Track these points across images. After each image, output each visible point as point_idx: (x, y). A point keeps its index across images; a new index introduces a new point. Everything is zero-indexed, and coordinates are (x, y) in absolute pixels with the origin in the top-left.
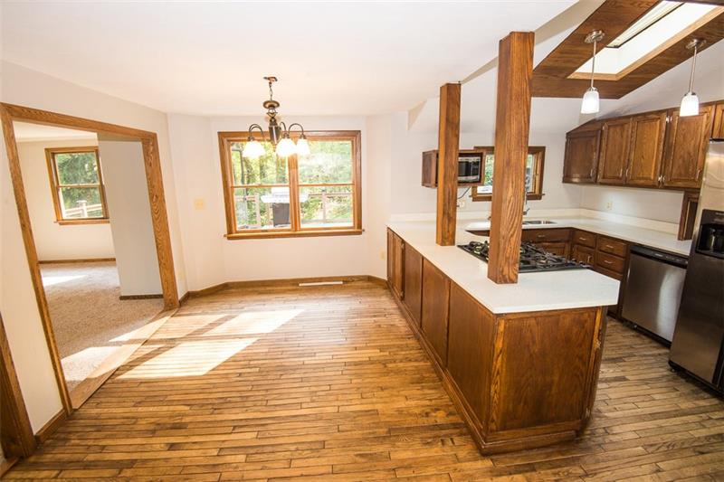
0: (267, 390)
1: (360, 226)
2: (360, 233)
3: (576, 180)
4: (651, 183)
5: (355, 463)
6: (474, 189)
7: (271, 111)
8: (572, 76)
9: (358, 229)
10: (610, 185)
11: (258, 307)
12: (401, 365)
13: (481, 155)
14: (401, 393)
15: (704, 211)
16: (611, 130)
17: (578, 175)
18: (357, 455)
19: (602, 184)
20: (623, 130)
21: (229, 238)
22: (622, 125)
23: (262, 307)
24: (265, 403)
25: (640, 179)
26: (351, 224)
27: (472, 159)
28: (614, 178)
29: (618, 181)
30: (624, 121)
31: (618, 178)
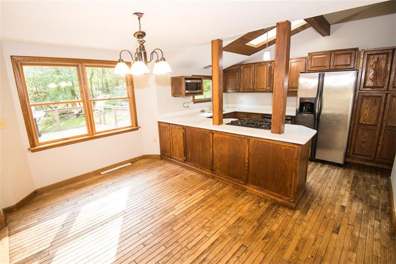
0: (177, 242)
1: (137, 125)
2: (137, 129)
3: (230, 91)
4: (264, 90)
5: (267, 243)
6: (194, 97)
7: (141, 40)
8: (246, 44)
9: (135, 127)
10: (247, 92)
11: (87, 198)
12: (221, 192)
13: (201, 79)
14: (239, 203)
15: (300, 98)
16: (245, 69)
17: (230, 89)
18: (263, 239)
19: (242, 92)
20: (251, 69)
21: (33, 151)
22: (250, 67)
23: (90, 197)
24: (185, 249)
25: (260, 89)
26: (130, 124)
27: (198, 81)
28: (248, 89)
29: (250, 90)
30: (250, 65)
31: (250, 89)
